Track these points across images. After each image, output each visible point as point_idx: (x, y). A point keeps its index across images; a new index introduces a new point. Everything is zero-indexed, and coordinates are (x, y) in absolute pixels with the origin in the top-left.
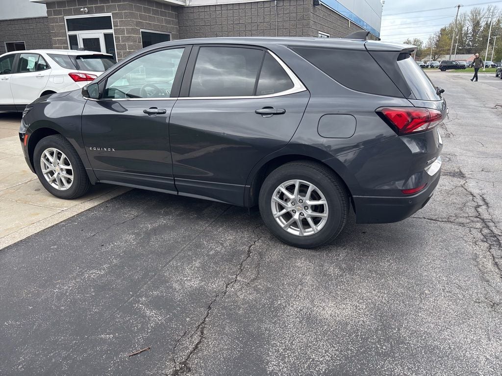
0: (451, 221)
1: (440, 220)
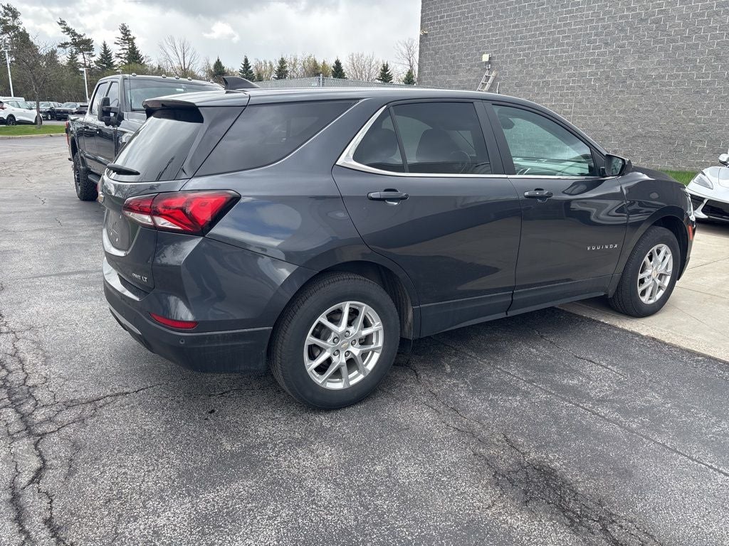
0: (89, 405)
1: (109, 399)
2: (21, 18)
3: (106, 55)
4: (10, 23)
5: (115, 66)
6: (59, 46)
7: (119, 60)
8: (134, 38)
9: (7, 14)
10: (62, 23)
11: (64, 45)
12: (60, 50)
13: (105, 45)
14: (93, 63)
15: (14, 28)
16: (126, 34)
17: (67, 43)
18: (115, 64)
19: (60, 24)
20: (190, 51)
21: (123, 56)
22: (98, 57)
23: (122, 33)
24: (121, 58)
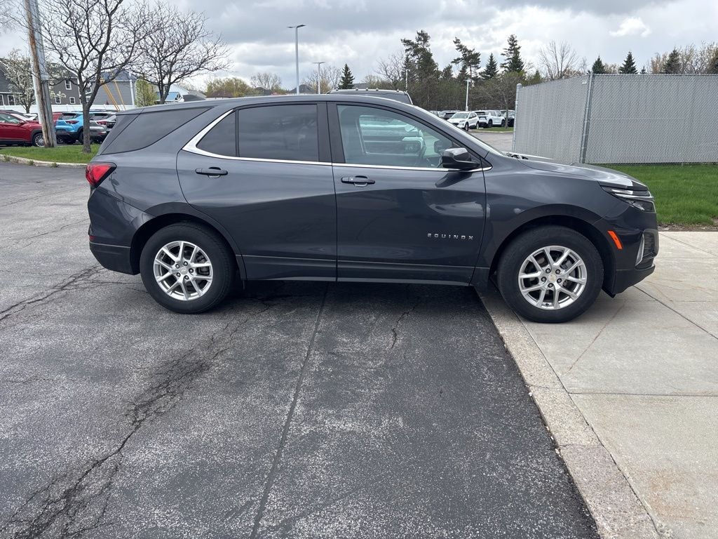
2: (430, 42)
3: (492, 66)
4: (420, 46)
5: (499, 75)
6: (453, 62)
7: (503, 69)
8: (519, 48)
9: (420, 39)
10: (457, 41)
11: (456, 61)
12: (454, 64)
13: (491, 57)
14: (478, 75)
15: (424, 50)
16: (512, 45)
17: (459, 59)
18: (498, 73)
19: (455, 43)
20: (570, 54)
21: (507, 65)
22: (483, 69)
23: (510, 44)
24: (506, 67)
